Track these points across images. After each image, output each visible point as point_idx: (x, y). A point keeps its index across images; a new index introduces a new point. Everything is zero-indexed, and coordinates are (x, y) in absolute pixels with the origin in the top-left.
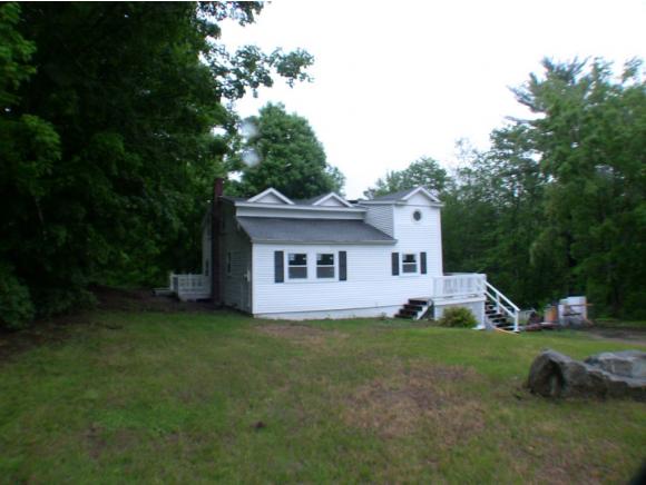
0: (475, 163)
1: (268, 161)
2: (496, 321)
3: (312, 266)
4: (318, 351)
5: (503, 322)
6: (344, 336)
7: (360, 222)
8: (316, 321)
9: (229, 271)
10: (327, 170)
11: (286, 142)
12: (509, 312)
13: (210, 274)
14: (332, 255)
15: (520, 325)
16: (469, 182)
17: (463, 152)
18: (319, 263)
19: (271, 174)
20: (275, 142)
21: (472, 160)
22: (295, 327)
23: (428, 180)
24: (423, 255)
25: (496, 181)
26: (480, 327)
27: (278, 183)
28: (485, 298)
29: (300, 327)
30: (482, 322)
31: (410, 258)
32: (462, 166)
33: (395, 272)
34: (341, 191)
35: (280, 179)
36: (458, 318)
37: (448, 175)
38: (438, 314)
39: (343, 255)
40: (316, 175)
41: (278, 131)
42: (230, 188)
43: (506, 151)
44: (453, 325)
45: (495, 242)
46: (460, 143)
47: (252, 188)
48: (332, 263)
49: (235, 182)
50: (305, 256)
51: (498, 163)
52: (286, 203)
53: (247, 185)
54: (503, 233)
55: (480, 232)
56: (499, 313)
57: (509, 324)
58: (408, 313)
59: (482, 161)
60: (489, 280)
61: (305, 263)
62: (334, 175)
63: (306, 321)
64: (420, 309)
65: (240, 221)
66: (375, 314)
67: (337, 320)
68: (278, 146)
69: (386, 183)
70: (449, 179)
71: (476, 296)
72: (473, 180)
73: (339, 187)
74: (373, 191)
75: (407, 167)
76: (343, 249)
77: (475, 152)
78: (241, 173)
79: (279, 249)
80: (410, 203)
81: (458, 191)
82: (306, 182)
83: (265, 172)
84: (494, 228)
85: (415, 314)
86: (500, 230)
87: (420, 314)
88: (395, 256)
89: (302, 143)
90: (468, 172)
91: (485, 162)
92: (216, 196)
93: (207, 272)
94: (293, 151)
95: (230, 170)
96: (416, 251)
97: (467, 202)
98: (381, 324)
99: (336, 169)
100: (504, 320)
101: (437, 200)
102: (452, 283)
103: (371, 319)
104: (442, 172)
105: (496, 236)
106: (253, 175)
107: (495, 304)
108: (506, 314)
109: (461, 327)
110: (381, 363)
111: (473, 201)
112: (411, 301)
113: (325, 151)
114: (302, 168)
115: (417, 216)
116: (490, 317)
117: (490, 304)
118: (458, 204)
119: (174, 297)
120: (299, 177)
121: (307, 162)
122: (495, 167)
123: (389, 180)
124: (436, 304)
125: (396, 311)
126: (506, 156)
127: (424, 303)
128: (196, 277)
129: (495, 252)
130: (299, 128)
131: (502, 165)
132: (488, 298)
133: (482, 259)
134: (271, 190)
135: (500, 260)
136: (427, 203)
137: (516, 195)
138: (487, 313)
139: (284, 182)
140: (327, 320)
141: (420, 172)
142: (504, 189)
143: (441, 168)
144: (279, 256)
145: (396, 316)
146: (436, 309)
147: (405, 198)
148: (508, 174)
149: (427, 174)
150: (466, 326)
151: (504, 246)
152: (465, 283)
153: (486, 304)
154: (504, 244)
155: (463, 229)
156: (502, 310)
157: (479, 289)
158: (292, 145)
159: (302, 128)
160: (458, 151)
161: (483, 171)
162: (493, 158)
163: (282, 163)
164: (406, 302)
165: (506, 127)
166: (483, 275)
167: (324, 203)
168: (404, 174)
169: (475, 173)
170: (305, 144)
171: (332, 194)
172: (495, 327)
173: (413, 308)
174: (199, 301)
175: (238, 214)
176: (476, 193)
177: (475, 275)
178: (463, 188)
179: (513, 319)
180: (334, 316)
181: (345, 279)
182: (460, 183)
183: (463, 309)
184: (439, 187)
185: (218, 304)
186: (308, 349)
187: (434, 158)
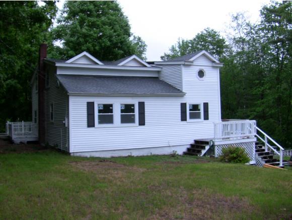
0: (248, 34)
1: (84, 30)
2: (265, 158)
3: (117, 114)
4: (119, 183)
5: (270, 159)
6: (142, 170)
7: (156, 79)
8: (120, 157)
9: (52, 119)
10: (131, 38)
11: (98, 16)
12: (275, 150)
13: (38, 121)
14: (133, 105)
15: (283, 161)
16: (243, 48)
17: (238, 25)
18: (122, 111)
19: (86, 42)
20: (89, 16)
21: (245, 31)
22: (103, 163)
23: (211, 47)
24: (206, 105)
25: (264, 48)
26: (252, 162)
27: (92, 48)
28: (255, 140)
29: (108, 163)
30: (254, 159)
31: (195, 107)
32: (238, 36)
33: (184, 118)
34: (143, 56)
35: (94, 46)
36: (234, 156)
37: (227, 43)
38: (218, 152)
39: (142, 105)
40: (122, 43)
41: (92, 7)
42: (54, 53)
43: (273, 24)
44: (229, 161)
45: (262, 96)
46: (236, 18)
47: (71, 52)
48: (133, 111)
49: (58, 48)
50: (111, 105)
51: (267, 33)
52: (97, 64)
53: (67, 51)
54: (270, 89)
55: (251, 88)
56: (266, 151)
57: (275, 160)
58: (194, 151)
59: (254, 32)
60: (258, 125)
61: (111, 111)
62: (138, 44)
63: (113, 157)
64: (204, 148)
65: (59, 78)
66: (168, 151)
67: (138, 157)
68: (93, 19)
69: (178, 49)
70: (227, 47)
71: (248, 138)
72: (246, 47)
73: (141, 52)
74: (168, 56)
75: (195, 37)
76: (142, 100)
77: (248, 25)
78: (63, 41)
79: (91, 100)
80: (195, 63)
81: (235, 56)
82: (115, 48)
83: (81, 40)
84: (263, 85)
85: (200, 152)
86: (267, 86)
87: (203, 152)
88: (183, 106)
89: (111, 17)
90: (242, 41)
91: (256, 33)
92: (42, 59)
93: (35, 119)
94: (104, 24)
95: (54, 39)
96: (200, 102)
97: (242, 65)
98: (173, 160)
99: (139, 39)
100: (271, 157)
101: (217, 62)
102: (229, 127)
103: (164, 156)
104: (223, 41)
105: (263, 91)
106: (71, 42)
107: (263, 144)
108: (273, 152)
109: (237, 162)
110: (170, 194)
111: (246, 64)
112: (196, 142)
113: (129, 23)
114: (111, 37)
115: (201, 74)
116: (259, 155)
117: (259, 144)
118: (234, 66)
119: (9, 140)
120: (109, 43)
121: (115, 32)
122: (264, 36)
123: (180, 47)
124: (216, 144)
125: (184, 149)
126: (273, 28)
127: (207, 143)
128: (27, 123)
129: (263, 103)
130: (108, 5)
131: (269, 35)
132: (258, 139)
133: (253, 109)
134: (85, 53)
135: (267, 110)
136: (210, 64)
137: (280, 59)
138: (256, 151)
139: (97, 48)
140: (129, 156)
141: (205, 41)
142: (271, 54)
143: (221, 38)
144: (90, 106)
145: (185, 153)
146: (216, 148)
147: (191, 60)
148: (275, 42)
149: (210, 42)
150: (240, 161)
151: (270, 99)
152: (239, 127)
153: (256, 144)
154: (270, 98)
155: (237, 85)
156: (269, 149)
157: (250, 132)
158: (103, 18)
159: (111, 5)
160: (235, 24)
161: (254, 40)
162: (262, 30)
163: (95, 33)
164: (192, 142)
165: (274, 5)
166: (254, 121)
167: (128, 63)
168: (192, 42)
169: (248, 42)
170: (114, 18)
171: (134, 57)
172: (263, 163)
173: (198, 147)
174: (29, 142)
175: (58, 73)
176: (249, 57)
177: (247, 121)
178: (238, 53)
179: (279, 157)
180: (135, 154)
181: (144, 124)
182: (235, 49)
183: (237, 148)
184: (219, 53)
185: (43, 145)
186: (110, 182)
187: (215, 30)
